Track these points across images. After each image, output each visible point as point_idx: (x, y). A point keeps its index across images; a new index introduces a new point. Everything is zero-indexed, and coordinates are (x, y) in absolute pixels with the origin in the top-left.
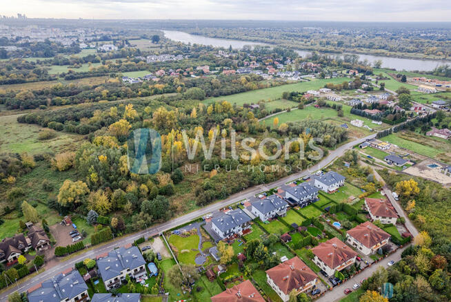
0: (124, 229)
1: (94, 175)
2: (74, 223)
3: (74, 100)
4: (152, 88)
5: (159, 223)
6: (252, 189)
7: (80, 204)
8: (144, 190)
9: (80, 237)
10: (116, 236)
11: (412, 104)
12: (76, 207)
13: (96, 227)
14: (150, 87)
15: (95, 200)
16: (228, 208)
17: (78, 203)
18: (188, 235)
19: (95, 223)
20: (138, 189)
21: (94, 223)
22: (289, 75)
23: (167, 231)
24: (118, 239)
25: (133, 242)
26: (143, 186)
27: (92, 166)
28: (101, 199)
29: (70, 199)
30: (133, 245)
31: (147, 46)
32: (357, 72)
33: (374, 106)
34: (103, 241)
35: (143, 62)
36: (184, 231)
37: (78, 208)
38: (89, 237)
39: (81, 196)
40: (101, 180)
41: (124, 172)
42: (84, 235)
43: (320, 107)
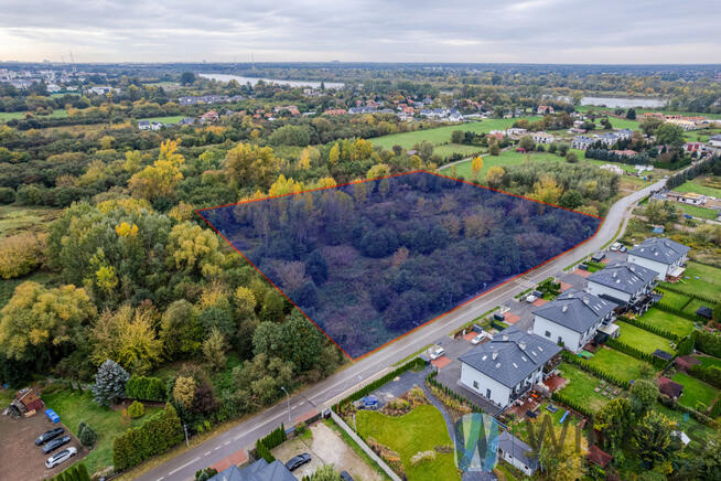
0: (215, 410)
1: (105, 272)
2: (53, 408)
3: (40, 154)
4: (202, 134)
5: (310, 382)
7: (68, 349)
8: (243, 301)
9: (72, 450)
10: (193, 433)
11: (686, 140)
12: (56, 360)
13: (125, 412)
14: (198, 131)
15: (114, 333)
16: (472, 330)
17: (60, 347)
18: (405, 409)
19: (119, 401)
20: (231, 300)
21: (116, 398)
22: (441, 116)
23: (344, 402)
24: (200, 440)
25: (252, 446)
26: (242, 292)
27: (100, 251)
28: (134, 329)
29: (37, 336)
30: (255, 455)
31: (175, 88)
32: (551, 108)
33: (622, 145)
34: (154, 455)
36: (389, 396)
37: (63, 363)
38: (106, 446)
39: (70, 324)
40: (125, 285)
41: (184, 262)
42: (89, 440)
43: (528, 151)
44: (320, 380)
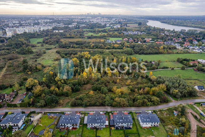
3: (79, 47)
5: (48, 107)
6: (103, 107)
9: (21, 102)
16: (80, 112)
18: (51, 118)
20: (54, 90)
22: (196, 48)
24: (30, 108)
31: (133, 27)
34: (24, 107)
35: (122, 34)
36: (53, 115)
43: (199, 70)
44: (50, 108)
